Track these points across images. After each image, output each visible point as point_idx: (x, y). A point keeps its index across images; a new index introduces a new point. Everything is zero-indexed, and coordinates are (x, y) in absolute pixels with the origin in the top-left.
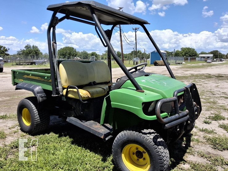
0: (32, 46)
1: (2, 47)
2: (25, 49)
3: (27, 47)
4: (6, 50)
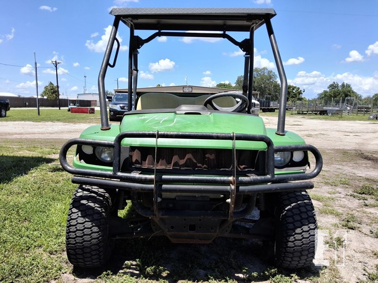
0: (340, 84)
1: (295, 87)
2: (328, 90)
3: (333, 86)
4: (300, 93)
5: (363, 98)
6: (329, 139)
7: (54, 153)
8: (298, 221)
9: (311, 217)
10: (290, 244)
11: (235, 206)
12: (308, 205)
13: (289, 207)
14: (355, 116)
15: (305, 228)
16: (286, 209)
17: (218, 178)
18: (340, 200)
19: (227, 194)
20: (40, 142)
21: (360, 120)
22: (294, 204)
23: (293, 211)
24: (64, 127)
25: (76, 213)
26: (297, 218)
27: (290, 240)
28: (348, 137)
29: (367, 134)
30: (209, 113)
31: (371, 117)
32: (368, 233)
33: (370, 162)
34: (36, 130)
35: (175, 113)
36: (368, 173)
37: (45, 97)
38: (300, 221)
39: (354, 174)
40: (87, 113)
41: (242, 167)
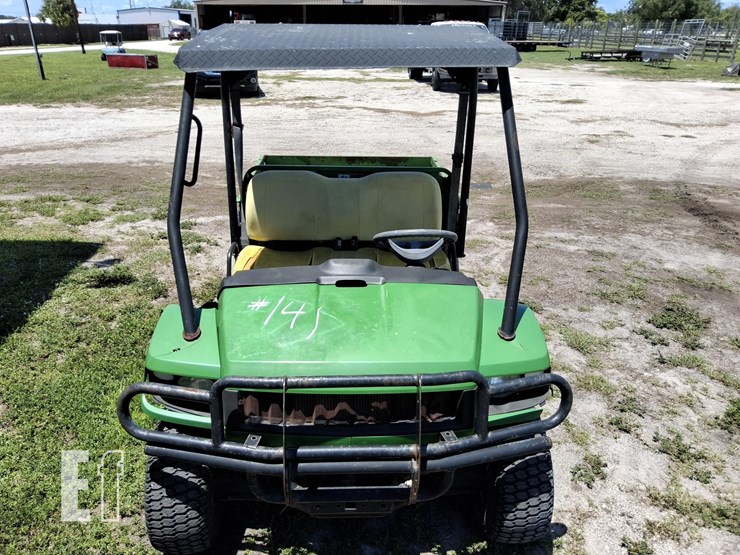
5: (723, 7)
6: (631, 148)
7: (92, 220)
8: (522, 491)
9: (544, 482)
10: (507, 523)
11: (418, 494)
12: (542, 461)
13: (511, 466)
14: (698, 65)
15: (533, 501)
16: (506, 470)
17: (391, 449)
18: (620, 346)
19: (406, 474)
20: (60, 177)
21: (705, 77)
22: (520, 461)
23: (516, 474)
24: (100, 122)
25: (158, 491)
26: (522, 486)
27: (508, 518)
28: (670, 140)
29: (711, 130)
30: (382, 278)
31: (730, 70)
32: (650, 441)
33: (697, 221)
34: (45, 137)
35: (318, 282)
36: (686, 259)
37: (49, 21)
38: (526, 490)
39: (660, 262)
40: (143, 67)
41: (434, 416)
